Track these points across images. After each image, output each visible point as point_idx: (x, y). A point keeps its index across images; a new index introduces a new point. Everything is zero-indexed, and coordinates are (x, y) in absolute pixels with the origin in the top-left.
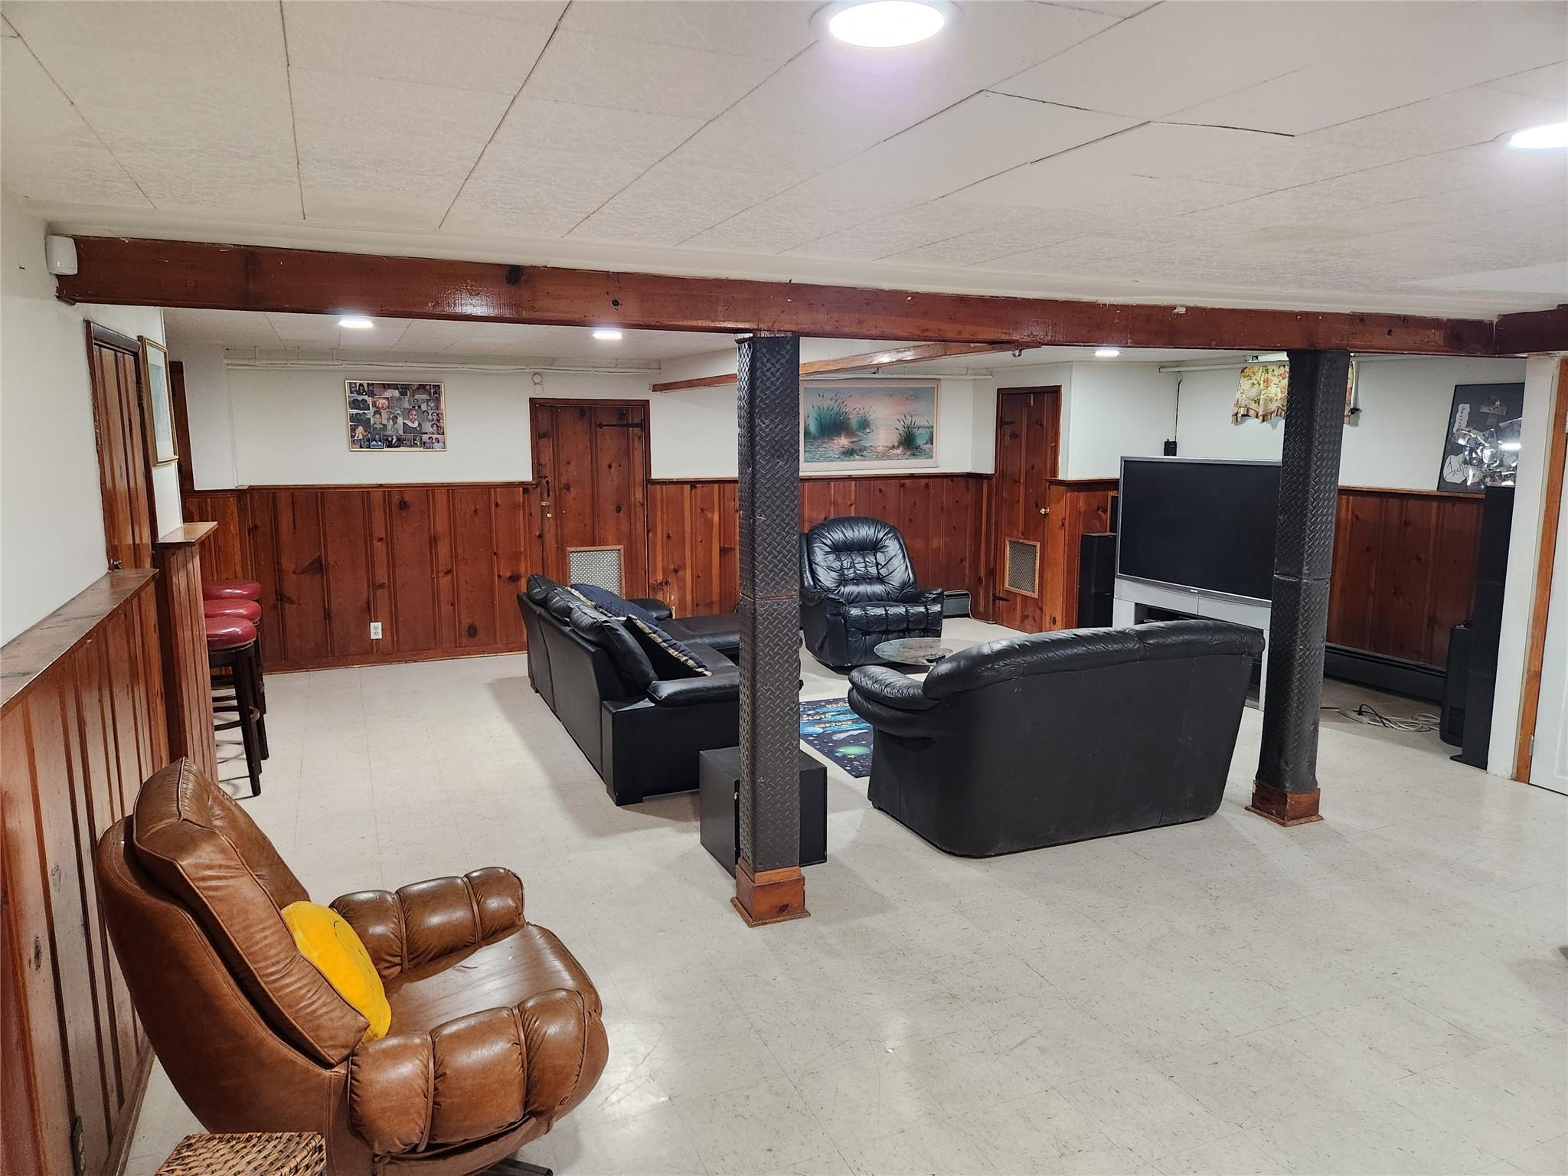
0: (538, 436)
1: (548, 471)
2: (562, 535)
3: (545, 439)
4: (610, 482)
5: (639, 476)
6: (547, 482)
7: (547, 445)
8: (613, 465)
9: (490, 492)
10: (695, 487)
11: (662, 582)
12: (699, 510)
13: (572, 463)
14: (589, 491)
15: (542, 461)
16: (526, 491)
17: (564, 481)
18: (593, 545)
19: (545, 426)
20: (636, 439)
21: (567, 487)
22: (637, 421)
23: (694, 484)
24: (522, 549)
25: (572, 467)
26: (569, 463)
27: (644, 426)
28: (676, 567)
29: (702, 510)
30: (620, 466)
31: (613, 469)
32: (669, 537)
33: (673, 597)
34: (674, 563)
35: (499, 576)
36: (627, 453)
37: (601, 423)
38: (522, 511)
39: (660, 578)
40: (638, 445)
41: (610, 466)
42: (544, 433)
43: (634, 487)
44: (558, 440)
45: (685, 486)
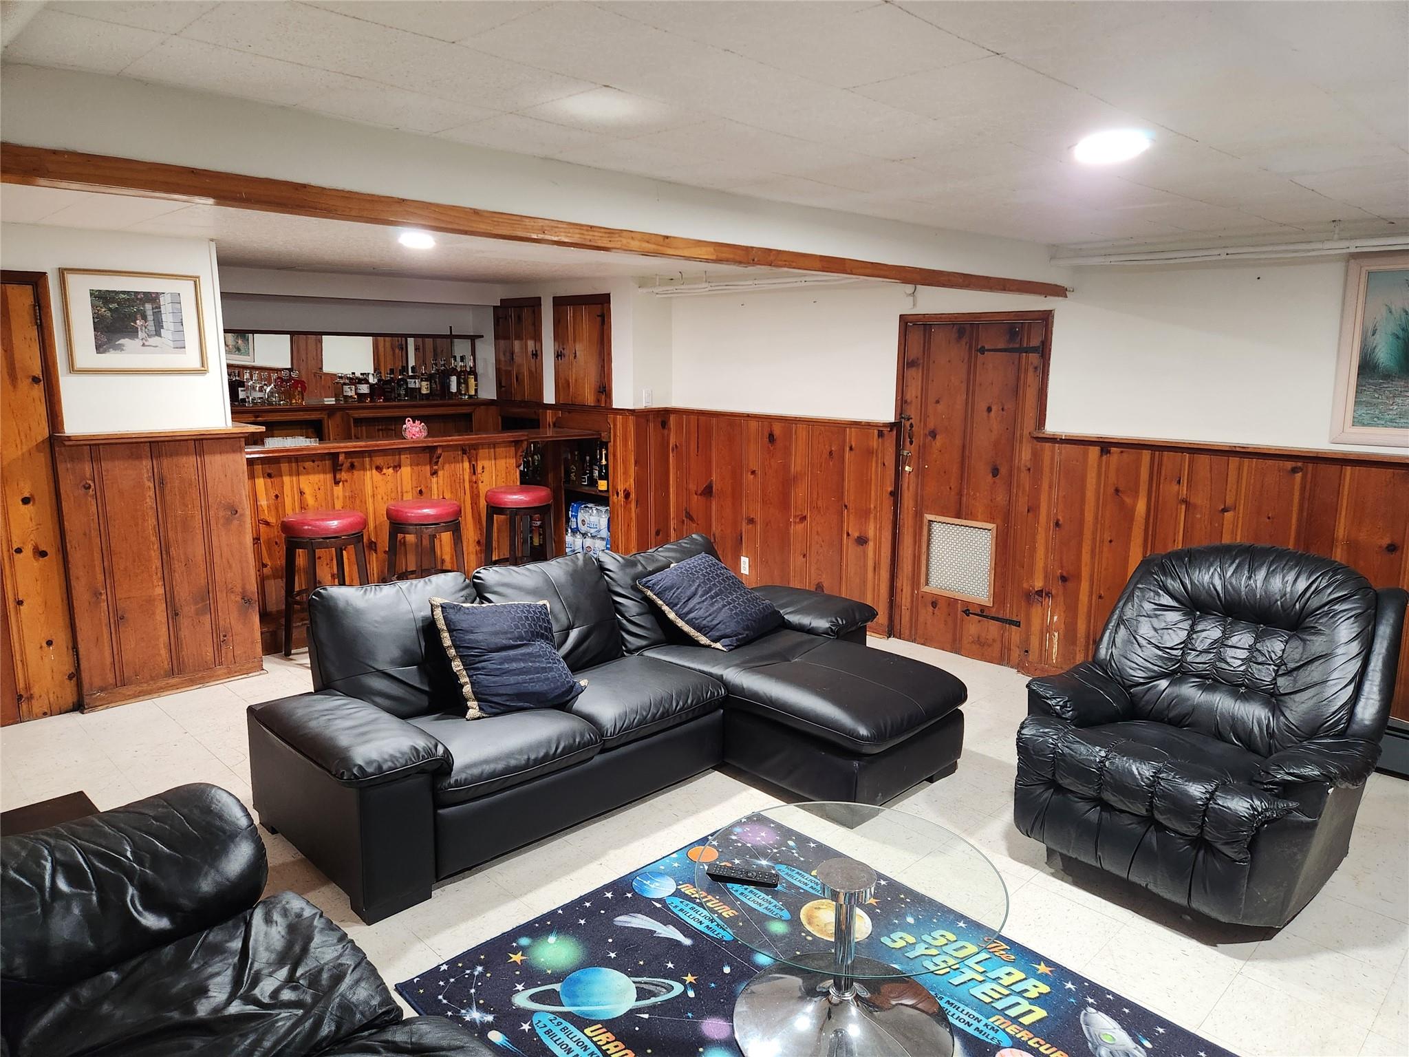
0: (906, 364)
1: (912, 411)
2: (922, 497)
3: (914, 369)
4: (986, 433)
5: (1029, 425)
6: (911, 426)
7: (914, 375)
8: (994, 408)
9: (845, 431)
10: (1109, 452)
11: (1042, 591)
12: (1111, 490)
13: (941, 402)
14: (958, 442)
15: (908, 397)
16: (881, 434)
17: (931, 425)
18: (958, 517)
19: (915, 351)
20: (1031, 370)
21: (933, 434)
22: (1035, 342)
23: (1105, 446)
24: (872, 506)
25: (940, 407)
26: (938, 402)
27: (1044, 351)
28: (1065, 574)
29: (1117, 491)
30: (1003, 409)
31: (993, 413)
32: (1057, 524)
33: (1055, 618)
34: (1062, 567)
35: (848, 534)
36: (1016, 391)
37: (983, 347)
38: (874, 459)
39: (1039, 584)
40: (1032, 380)
41: (989, 410)
42: (912, 360)
43: (1021, 442)
44: (928, 370)
45: (1091, 448)
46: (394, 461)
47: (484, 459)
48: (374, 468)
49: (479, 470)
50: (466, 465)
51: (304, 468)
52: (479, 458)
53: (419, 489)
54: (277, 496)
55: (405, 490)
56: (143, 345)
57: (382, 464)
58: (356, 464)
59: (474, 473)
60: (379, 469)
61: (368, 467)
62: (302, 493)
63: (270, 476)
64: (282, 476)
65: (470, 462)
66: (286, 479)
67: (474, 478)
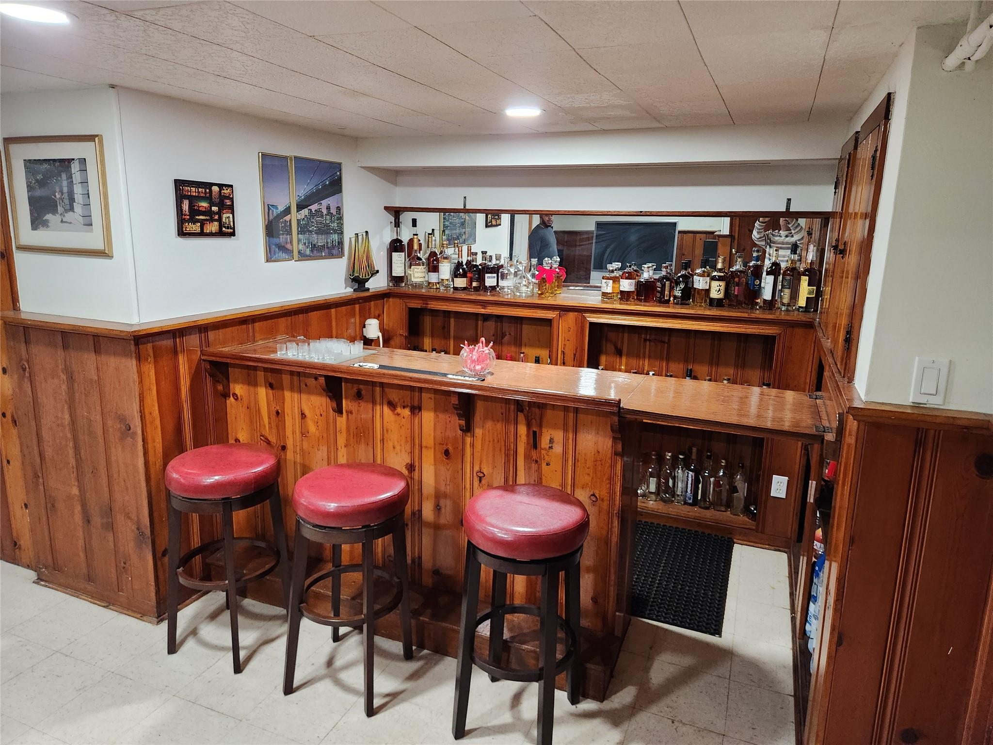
46: (412, 399)
47: (555, 427)
48: (385, 402)
49: (544, 442)
50: (522, 430)
51: (306, 385)
52: (544, 424)
53: (445, 448)
54: (278, 413)
55: (424, 444)
56: (62, 221)
57: (396, 400)
58: (363, 392)
59: (535, 446)
60: (392, 405)
61: (378, 399)
62: (303, 416)
63: (271, 386)
64: (283, 390)
65: (529, 425)
66: (287, 394)
67: (534, 454)
